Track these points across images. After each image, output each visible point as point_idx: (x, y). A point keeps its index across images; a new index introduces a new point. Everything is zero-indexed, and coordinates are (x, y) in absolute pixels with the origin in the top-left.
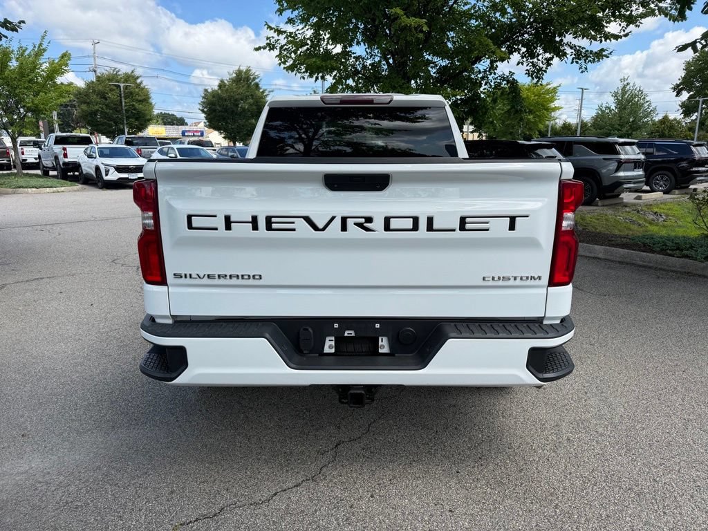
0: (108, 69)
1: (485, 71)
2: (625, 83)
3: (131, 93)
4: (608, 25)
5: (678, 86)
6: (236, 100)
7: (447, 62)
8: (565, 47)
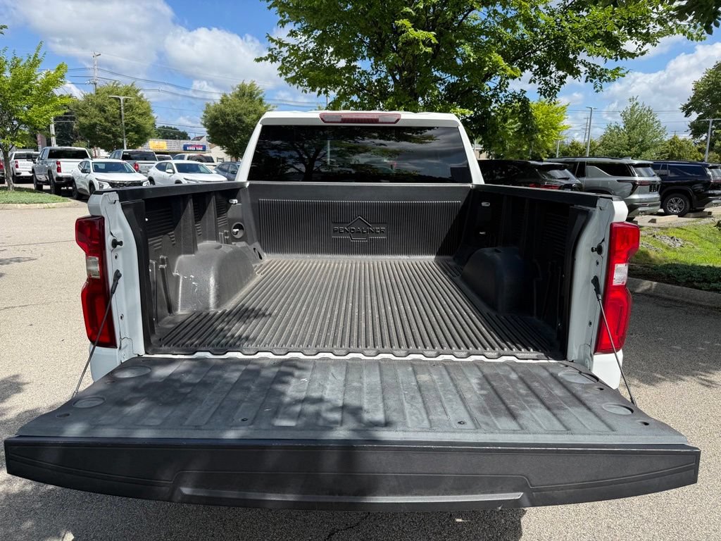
0: (108, 81)
1: (496, 89)
2: (635, 103)
3: (131, 106)
4: (623, 43)
5: (687, 106)
6: (239, 115)
7: (456, 79)
8: (579, 65)
